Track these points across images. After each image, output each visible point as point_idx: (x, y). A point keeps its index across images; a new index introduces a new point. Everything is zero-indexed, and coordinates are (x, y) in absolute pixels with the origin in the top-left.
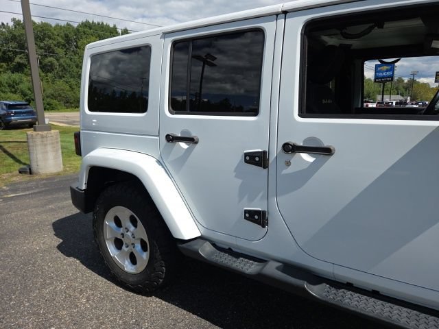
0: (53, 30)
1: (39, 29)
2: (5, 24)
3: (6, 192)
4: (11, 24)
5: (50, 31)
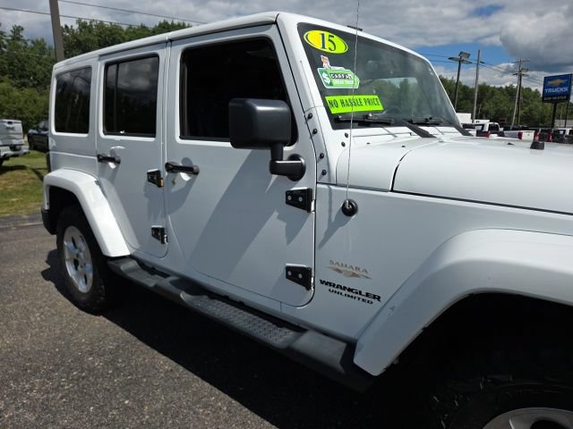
0: (123, 35)
1: (108, 32)
2: (70, 27)
3: (24, 220)
4: (76, 27)
5: (120, 35)
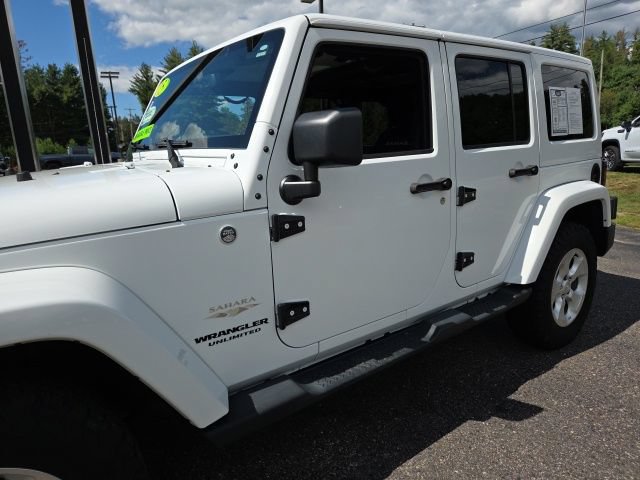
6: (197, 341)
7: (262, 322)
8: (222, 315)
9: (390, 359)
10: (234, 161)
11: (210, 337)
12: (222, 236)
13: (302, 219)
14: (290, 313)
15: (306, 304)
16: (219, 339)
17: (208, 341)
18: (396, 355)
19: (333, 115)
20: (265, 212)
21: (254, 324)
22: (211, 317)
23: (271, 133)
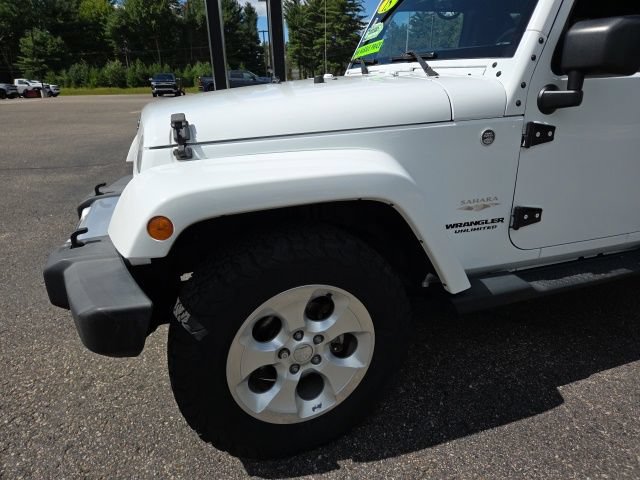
6: (447, 227)
7: (499, 220)
8: (470, 209)
9: (608, 275)
10: (497, 70)
11: (457, 225)
12: (484, 138)
13: (553, 129)
14: (524, 217)
15: (540, 211)
16: (463, 228)
17: (455, 229)
18: (614, 273)
19: (616, 22)
20: (521, 119)
21: (493, 221)
22: (461, 209)
23: (541, 41)
